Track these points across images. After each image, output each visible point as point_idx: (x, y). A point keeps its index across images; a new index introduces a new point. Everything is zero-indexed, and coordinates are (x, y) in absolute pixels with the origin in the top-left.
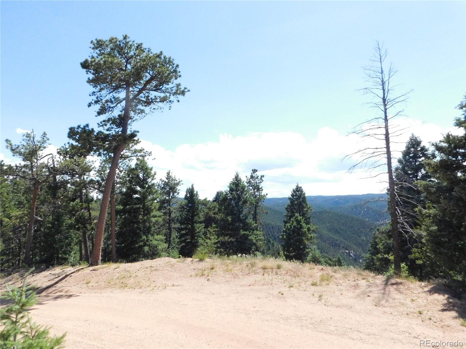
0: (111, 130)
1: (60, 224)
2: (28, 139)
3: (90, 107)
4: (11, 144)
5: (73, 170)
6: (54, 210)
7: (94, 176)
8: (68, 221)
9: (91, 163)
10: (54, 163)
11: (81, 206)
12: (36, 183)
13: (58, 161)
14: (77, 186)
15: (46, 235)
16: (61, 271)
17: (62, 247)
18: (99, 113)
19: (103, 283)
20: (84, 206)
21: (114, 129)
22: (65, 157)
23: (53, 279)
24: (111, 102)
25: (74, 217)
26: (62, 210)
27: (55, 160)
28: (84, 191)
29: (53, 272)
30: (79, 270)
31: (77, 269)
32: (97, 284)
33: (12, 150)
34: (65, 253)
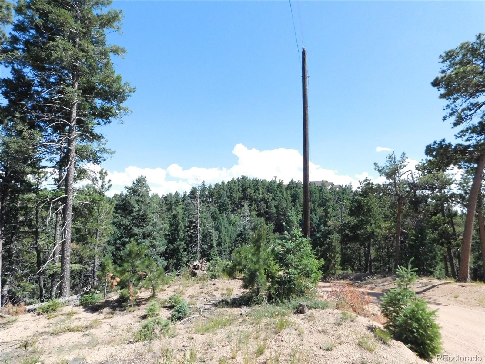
0: (471, 140)
1: (424, 238)
2: (391, 160)
3: (445, 121)
4: (378, 167)
5: (433, 184)
6: (417, 224)
7: (455, 189)
8: (431, 235)
9: (451, 177)
10: (413, 180)
11: (444, 220)
12: (400, 198)
13: (417, 177)
14: (438, 201)
15: (411, 246)
16: (428, 281)
17: (426, 260)
18: (455, 124)
19: (473, 301)
20: (447, 220)
21: (474, 138)
22: (424, 172)
23: (421, 287)
24: (469, 109)
25: (437, 232)
26: (425, 224)
27: (414, 177)
28: (446, 205)
29: (421, 281)
30: (445, 284)
31: (444, 282)
32: (466, 300)
33: (379, 171)
34: (430, 266)
